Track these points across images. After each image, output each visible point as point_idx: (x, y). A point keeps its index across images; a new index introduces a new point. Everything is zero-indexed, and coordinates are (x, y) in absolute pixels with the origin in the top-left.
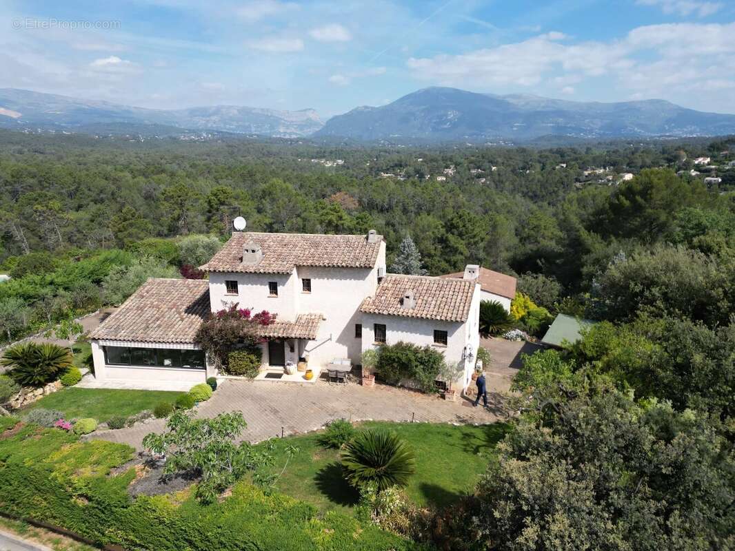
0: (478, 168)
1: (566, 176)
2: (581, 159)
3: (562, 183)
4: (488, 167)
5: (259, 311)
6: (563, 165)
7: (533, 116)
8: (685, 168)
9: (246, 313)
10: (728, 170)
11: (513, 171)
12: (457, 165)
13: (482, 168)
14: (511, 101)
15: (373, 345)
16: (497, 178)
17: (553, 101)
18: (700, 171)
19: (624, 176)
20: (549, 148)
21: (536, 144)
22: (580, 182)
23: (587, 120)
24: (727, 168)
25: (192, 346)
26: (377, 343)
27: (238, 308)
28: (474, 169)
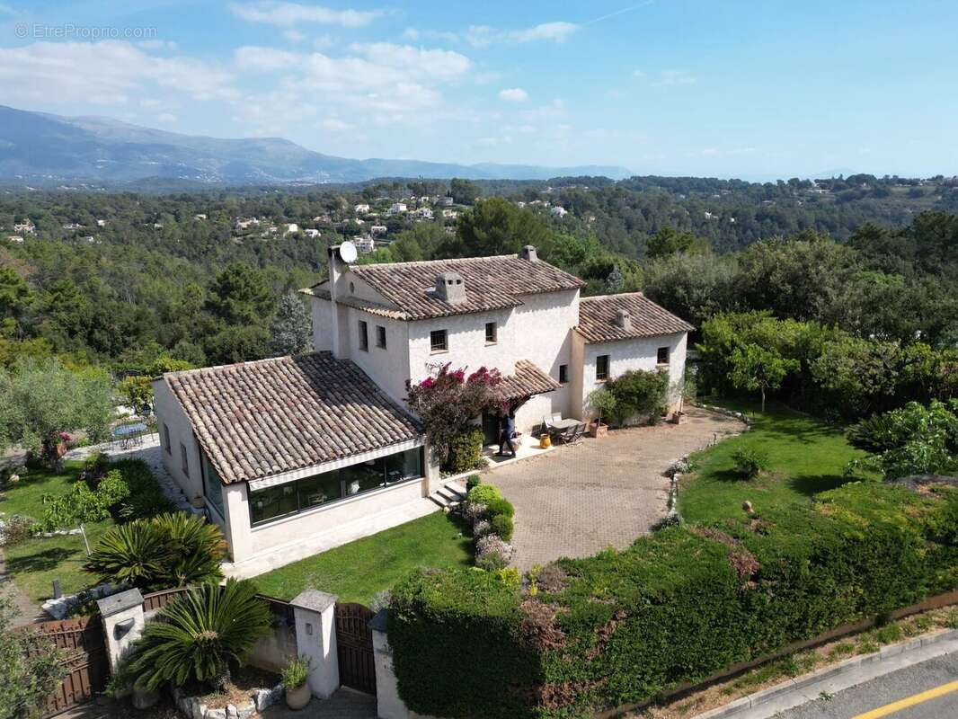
0: (75, 221)
1: (219, 229)
2: (226, 208)
3: (216, 238)
4: (91, 220)
5: (474, 370)
6: (201, 216)
7: (124, 151)
8: (349, 215)
9: (458, 376)
10: (389, 218)
11: (135, 224)
12: (35, 219)
13: (84, 222)
14: (85, 126)
15: (596, 384)
16: (113, 235)
17: (150, 132)
18: (364, 219)
19: (288, 228)
20: (168, 194)
21: (139, 189)
22: (238, 236)
23: (201, 160)
24: (388, 215)
25: (412, 442)
26: (599, 381)
27: (448, 372)
28: (69, 222)
